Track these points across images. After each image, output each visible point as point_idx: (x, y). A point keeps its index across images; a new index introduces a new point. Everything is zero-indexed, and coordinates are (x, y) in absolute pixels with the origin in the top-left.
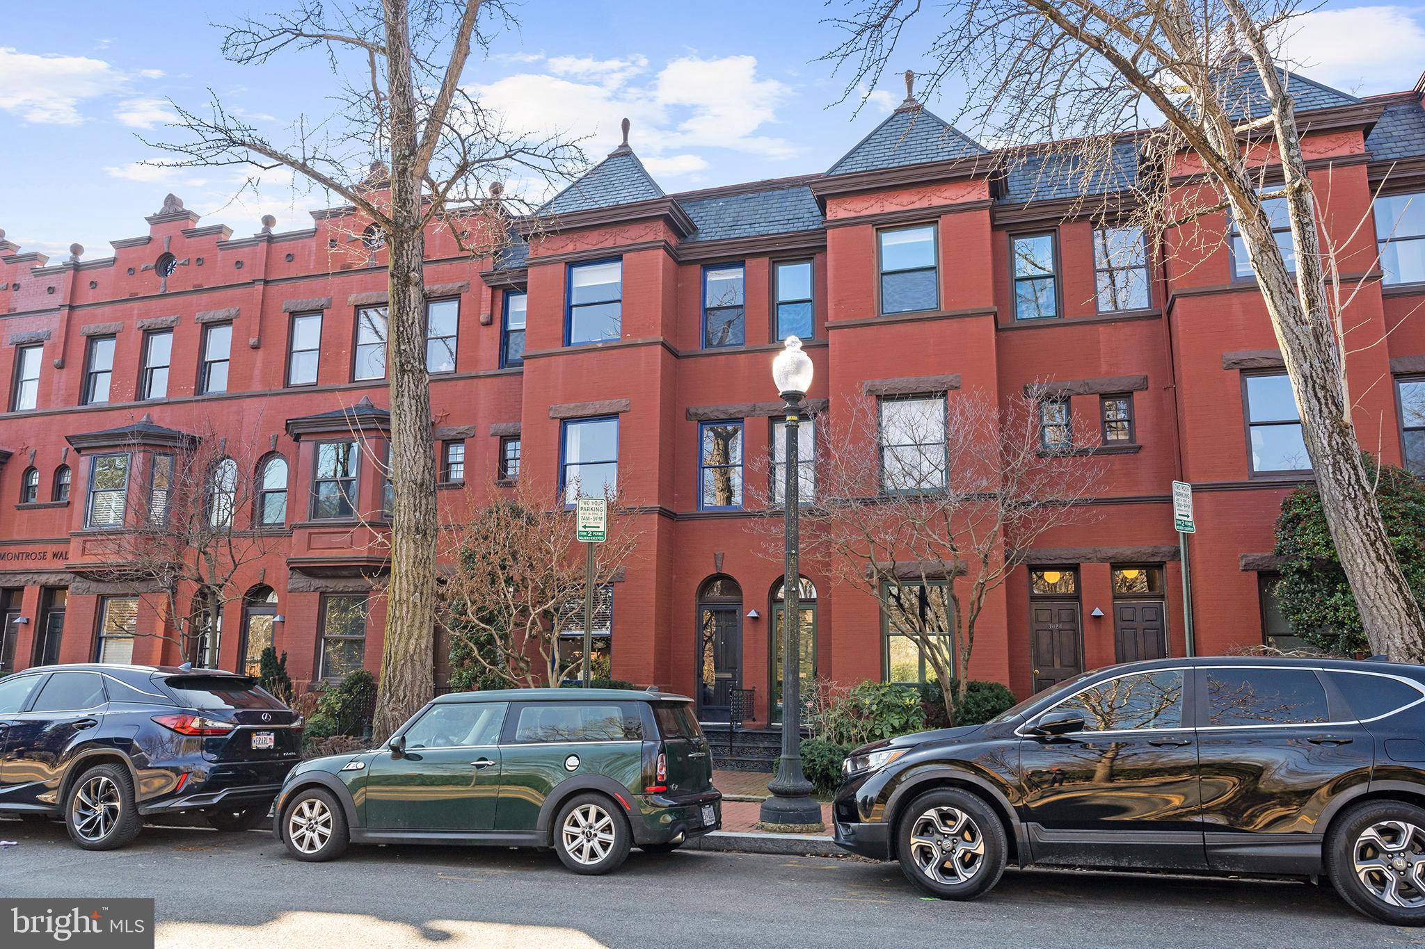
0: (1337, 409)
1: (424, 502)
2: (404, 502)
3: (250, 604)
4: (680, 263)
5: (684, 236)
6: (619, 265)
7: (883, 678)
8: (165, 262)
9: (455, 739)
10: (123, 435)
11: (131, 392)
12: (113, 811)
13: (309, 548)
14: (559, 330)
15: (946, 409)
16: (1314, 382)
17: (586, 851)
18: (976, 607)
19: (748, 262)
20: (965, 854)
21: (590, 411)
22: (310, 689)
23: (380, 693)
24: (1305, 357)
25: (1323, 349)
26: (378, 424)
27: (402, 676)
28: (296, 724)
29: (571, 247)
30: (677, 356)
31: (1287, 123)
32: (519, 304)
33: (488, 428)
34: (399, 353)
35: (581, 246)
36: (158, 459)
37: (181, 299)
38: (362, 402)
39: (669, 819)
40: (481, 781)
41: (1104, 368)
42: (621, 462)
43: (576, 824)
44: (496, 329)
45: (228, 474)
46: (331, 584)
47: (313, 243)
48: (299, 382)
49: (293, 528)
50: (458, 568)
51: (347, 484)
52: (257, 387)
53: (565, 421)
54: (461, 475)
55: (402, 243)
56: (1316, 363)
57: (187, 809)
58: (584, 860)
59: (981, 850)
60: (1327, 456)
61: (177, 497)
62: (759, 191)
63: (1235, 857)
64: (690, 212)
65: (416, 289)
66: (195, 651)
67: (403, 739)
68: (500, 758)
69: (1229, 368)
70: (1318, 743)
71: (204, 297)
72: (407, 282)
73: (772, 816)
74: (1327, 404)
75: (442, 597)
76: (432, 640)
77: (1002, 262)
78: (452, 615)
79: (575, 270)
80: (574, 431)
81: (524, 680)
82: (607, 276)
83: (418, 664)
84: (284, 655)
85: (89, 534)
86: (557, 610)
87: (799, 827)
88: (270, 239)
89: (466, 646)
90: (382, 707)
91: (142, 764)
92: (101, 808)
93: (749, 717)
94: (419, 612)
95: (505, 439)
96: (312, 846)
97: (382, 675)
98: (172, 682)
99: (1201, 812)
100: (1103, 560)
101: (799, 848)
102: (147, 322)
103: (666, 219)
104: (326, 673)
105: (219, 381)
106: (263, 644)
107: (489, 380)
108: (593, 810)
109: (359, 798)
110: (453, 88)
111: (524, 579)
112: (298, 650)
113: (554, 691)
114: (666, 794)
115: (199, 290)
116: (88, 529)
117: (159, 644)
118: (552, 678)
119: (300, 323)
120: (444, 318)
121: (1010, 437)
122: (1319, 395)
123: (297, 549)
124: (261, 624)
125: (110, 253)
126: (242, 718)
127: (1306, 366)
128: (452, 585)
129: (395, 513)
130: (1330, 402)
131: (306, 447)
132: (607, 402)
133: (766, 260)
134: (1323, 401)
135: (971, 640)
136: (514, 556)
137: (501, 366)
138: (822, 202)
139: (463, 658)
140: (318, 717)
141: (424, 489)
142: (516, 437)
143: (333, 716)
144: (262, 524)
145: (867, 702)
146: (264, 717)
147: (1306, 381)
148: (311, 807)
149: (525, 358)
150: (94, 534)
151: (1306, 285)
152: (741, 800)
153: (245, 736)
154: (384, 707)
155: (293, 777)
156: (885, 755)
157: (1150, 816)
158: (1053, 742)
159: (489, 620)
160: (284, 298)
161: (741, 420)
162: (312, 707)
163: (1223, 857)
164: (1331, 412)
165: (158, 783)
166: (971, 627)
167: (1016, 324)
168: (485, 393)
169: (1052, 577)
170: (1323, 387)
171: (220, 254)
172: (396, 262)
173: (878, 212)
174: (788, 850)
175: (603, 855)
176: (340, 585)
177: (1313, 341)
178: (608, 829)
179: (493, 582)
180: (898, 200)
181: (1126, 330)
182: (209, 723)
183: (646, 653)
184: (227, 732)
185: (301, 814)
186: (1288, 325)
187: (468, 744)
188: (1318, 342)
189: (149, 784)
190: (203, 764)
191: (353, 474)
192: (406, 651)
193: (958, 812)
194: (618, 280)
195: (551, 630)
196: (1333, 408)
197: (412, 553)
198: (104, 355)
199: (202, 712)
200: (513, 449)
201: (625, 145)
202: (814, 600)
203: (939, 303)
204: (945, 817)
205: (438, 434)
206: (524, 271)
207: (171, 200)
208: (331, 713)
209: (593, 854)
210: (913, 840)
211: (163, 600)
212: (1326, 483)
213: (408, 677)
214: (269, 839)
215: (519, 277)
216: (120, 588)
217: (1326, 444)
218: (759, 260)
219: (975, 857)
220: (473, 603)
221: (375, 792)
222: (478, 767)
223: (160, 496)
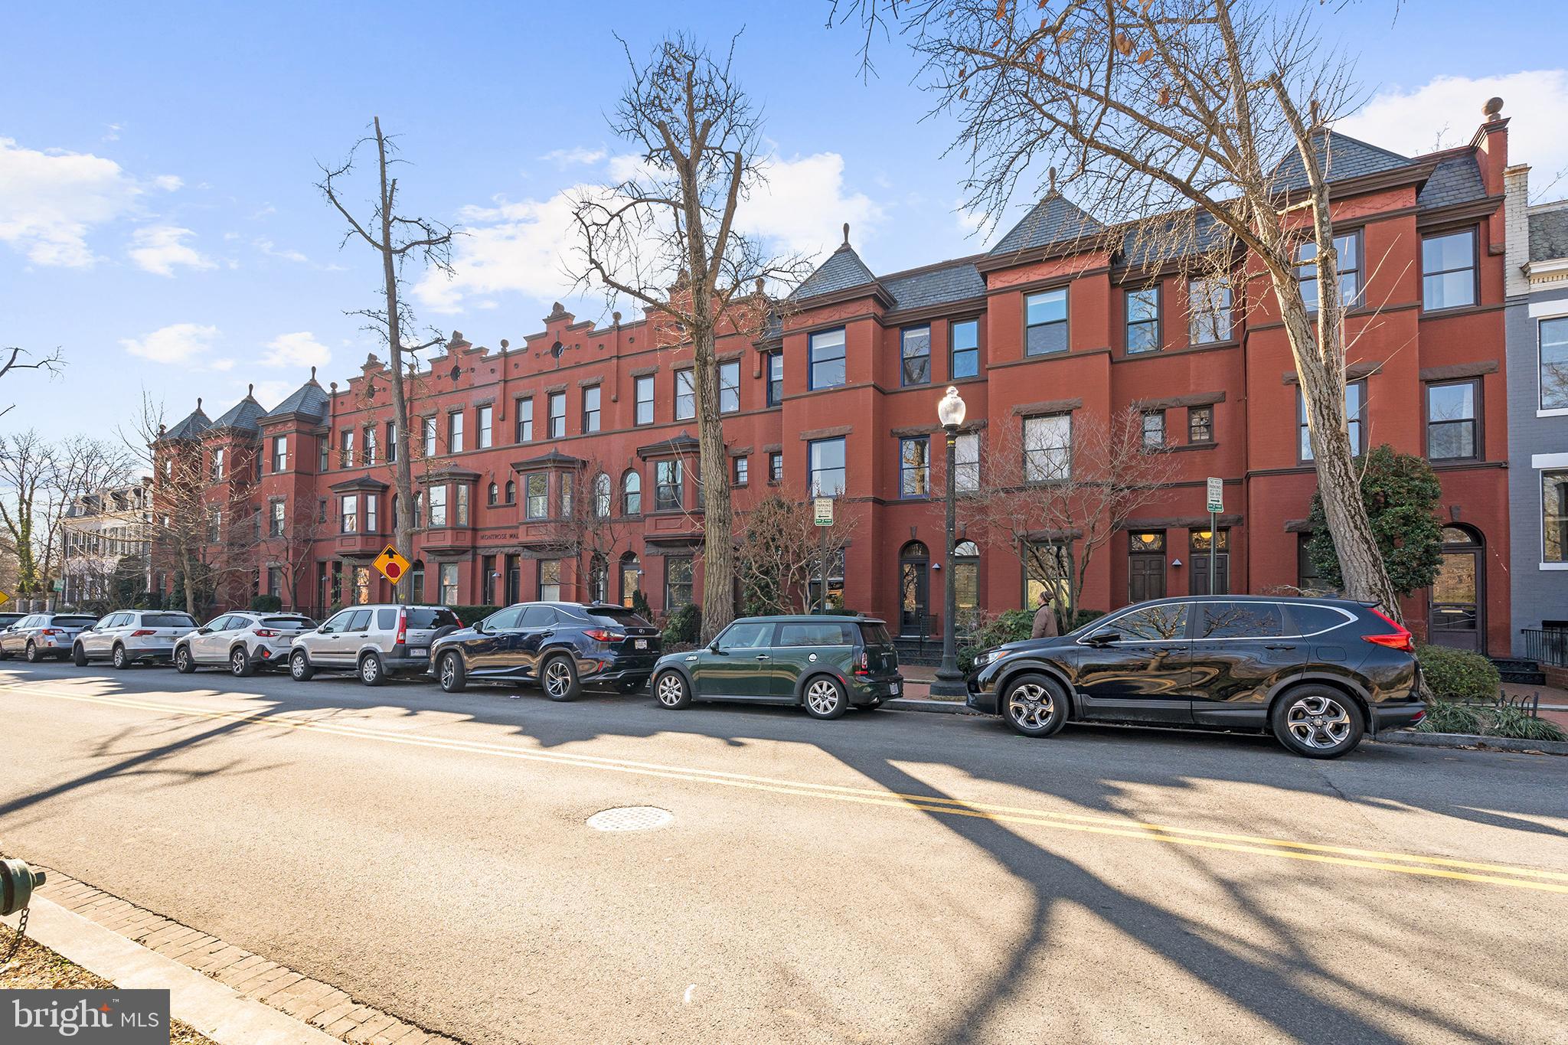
0: (1337, 422)
1: (723, 503)
2: (711, 503)
3: (624, 564)
4: (885, 328)
5: (888, 308)
6: (843, 332)
7: (1023, 607)
8: (556, 348)
9: (747, 644)
10: (543, 462)
11: (545, 435)
12: (567, 681)
13: (656, 529)
14: (804, 380)
15: (1071, 423)
16: (1321, 403)
17: (822, 707)
18: (1085, 560)
19: (932, 323)
20: (1042, 712)
21: (826, 435)
22: (662, 615)
23: (703, 617)
24: (1316, 386)
25: (1332, 378)
26: (692, 448)
27: (716, 608)
28: (658, 635)
29: (810, 321)
30: (884, 394)
31: (1322, 205)
32: (778, 363)
33: (761, 449)
34: (703, 409)
35: (818, 321)
36: (564, 475)
37: (568, 372)
38: (682, 434)
39: (869, 690)
40: (764, 668)
41: (1192, 387)
42: (847, 468)
43: (816, 692)
44: (764, 381)
45: (605, 483)
46: (671, 551)
47: (645, 329)
48: (643, 423)
49: (645, 516)
50: (746, 541)
51: (676, 487)
52: (618, 427)
53: (810, 442)
54: (746, 479)
55: (701, 338)
56: (1324, 389)
57: (604, 682)
58: (821, 712)
59: (1051, 710)
60: (1325, 457)
61: (577, 500)
62: (940, 270)
63: (1210, 716)
64: (892, 290)
65: (711, 368)
66: (595, 592)
67: (718, 644)
68: (772, 655)
69: (1287, 384)
70: (1272, 649)
71: (582, 370)
72: (705, 363)
73: (938, 691)
74: (1329, 419)
75: (737, 559)
76: (732, 586)
77: (1118, 311)
78: (744, 570)
79: (814, 337)
80: (817, 448)
81: (789, 610)
82: (836, 341)
83: (724, 600)
84: (646, 595)
85: (528, 523)
86: (807, 566)
87: (953, 698)
88: (619, 328)
89: (753, 588)
90: (705, 626)
91: (579, 657)
92: (560, 680)
93: (933, 633)
94: (723, 570)
95: (772, 455)
96: (671, 701)
97: (704, 607)
98: (592, 612)
99: (1188, 689)
100: (1183, 526)
101: (952, 710)
102: (550, 388)
103: (874, 296)
104: (671, 605)
105: (595, 425)
106: (634, 587)
107: (763, 415)
108: (825, 684)
109: (695, 676)
110: (728, 230)
111: (787, 547)
112: (654, 592)
113: (807, 617)
114: (869, 676)
115: (578, 365)
116: (528, 520)
117: (574, 588)
118: (806, 608)
119: (641, 383)
120: (730, 374)
121: (1114, 443)
122: (1324, 413)
123: (648, 529)
124: (631, 576)
125: (524, 344)
126: (629, 632)
127: (1316, 392)
128: (742, 551)
129: (706, 510)
130: (1331, 418)
131: (650, 465)
132: (837, 428)
133: (945, 321)
134: (1326, 417)
135: (1082, 582)
136: (780, 531)
137: (768, 406)
138: (984, 277)
139: (752, 596)
140: (668, 632)
141: (723, 495)
142: (779, 453)
143: (677, 631)
144: (626, 514)
145: (1009, 623)
146: (641, 631)
147: (1315, 403)
148: (670, 680)
149: (783, 400)
150: (534, 523)
151: (1324, 330)
152: (923, 683)
153: (631, 642)
154: (706, 625)
155: (659, 664)
156: (996, 654)
157: (1154, 691)
158: (1101, 647)
159: (766, 573)
160: (630, 367)
161: (928, 436)
162: (663, 625)
163: (1203, 717)
164: (1331, 425)
165: (587, 667)
166: (1082, 573)
167: (1127, 357)
168: (759, 422)
169: (1148, 538)
170: (1327, 407)
171: (589, 340)
172: (698, 350)
173: (1025, 281)
174: (945, 710)
175: (831, 709)
176: (675, 551)
177: (1324, 373)
178: (834, 695)
179: (767, 549)
180: (1040, 271)
181: (1211, 359)
182: (612, 634)
183: (867, 592)
184: (622, 639)
185: (665, 684)
186: (1306, 363)
187: (754, 647)
188: (1328, 373)
189: (583, 667)
190: (611, 657)
191: (679, 481)
192: (717, 593)
193: (1039, 688)
194: (843, 343)
195: (804, 579)
196: (1333, 422)
197: (717, 534)
198: (527, 410)
199: (607, 628)
200: (778, 461)
201: (846, 243)
202: (977, 557)
203: (1068, 347)
204: (1031, 691)
205: (730, 454)
206: (780, 340)
207: (557, 307)
208: (675, 628)
209: (826, 709)
210: (1011, 703)
211: (574, 563)
212: (1323, 476)
213: (719, 608)
214: (649, 698)
215: (778, 344)
216: (551, 555)
217: (1325, 449)
218: (940, 321)
219: (1048, 713)
220: (756, 562)
221: (704, 674)
222: (760, 659)
223: (567, 499)
